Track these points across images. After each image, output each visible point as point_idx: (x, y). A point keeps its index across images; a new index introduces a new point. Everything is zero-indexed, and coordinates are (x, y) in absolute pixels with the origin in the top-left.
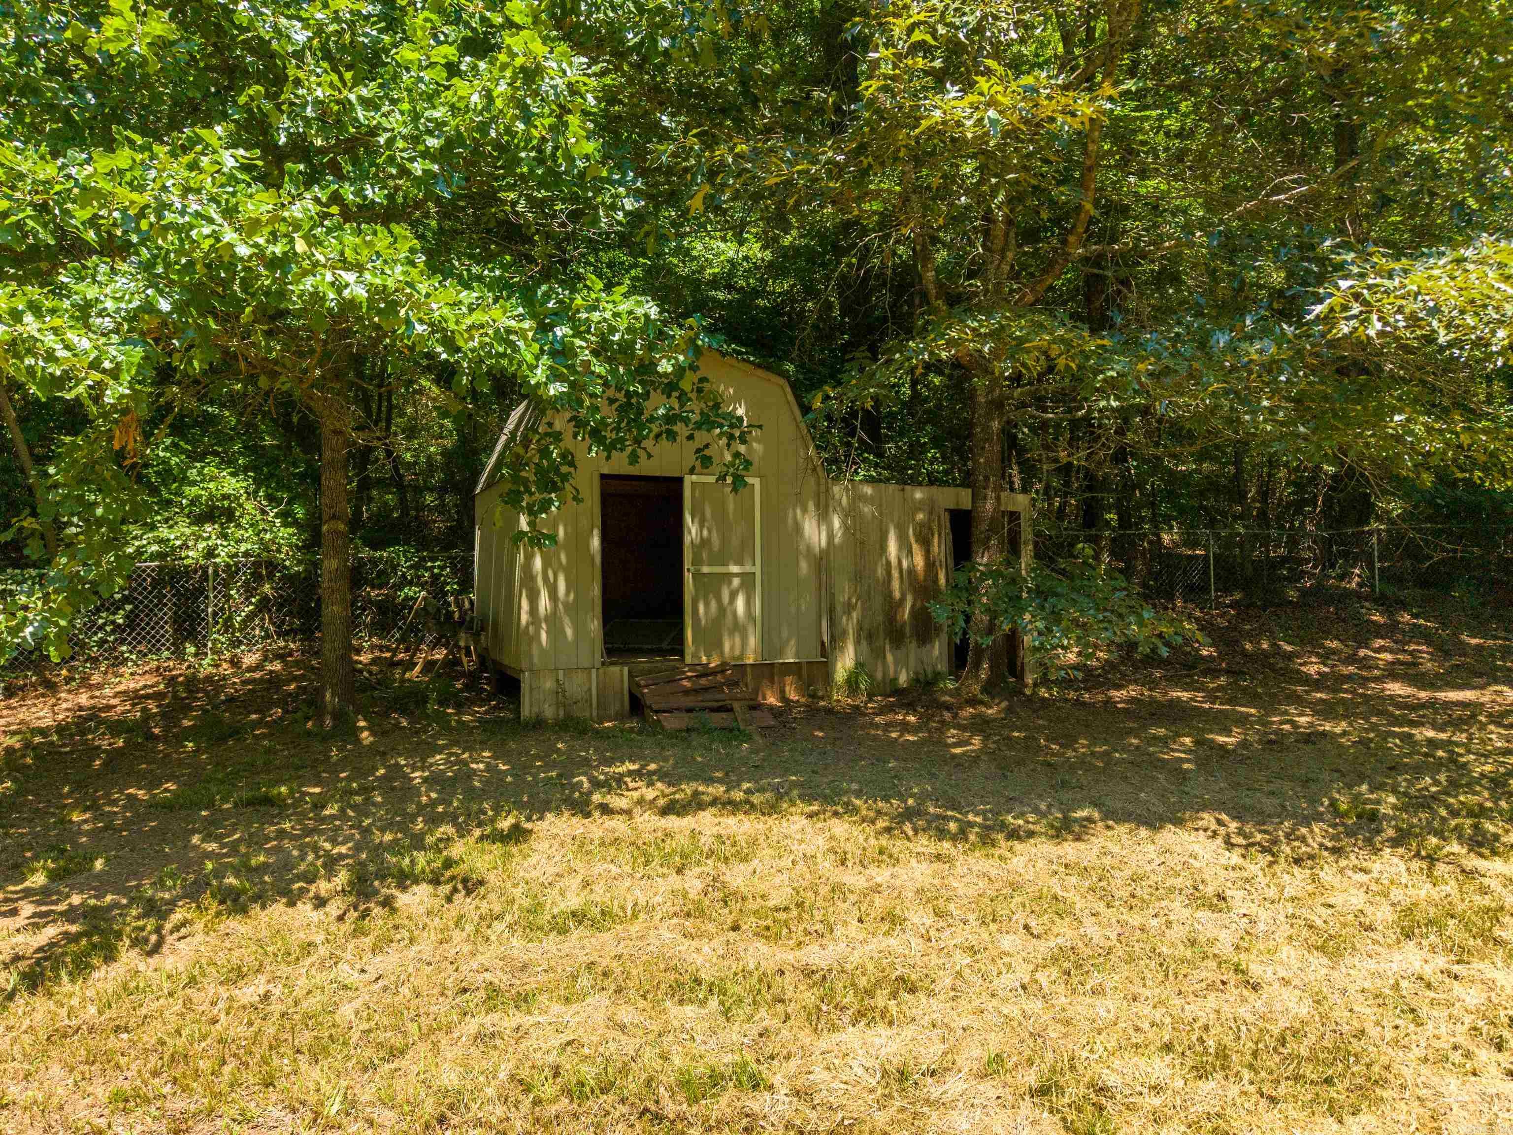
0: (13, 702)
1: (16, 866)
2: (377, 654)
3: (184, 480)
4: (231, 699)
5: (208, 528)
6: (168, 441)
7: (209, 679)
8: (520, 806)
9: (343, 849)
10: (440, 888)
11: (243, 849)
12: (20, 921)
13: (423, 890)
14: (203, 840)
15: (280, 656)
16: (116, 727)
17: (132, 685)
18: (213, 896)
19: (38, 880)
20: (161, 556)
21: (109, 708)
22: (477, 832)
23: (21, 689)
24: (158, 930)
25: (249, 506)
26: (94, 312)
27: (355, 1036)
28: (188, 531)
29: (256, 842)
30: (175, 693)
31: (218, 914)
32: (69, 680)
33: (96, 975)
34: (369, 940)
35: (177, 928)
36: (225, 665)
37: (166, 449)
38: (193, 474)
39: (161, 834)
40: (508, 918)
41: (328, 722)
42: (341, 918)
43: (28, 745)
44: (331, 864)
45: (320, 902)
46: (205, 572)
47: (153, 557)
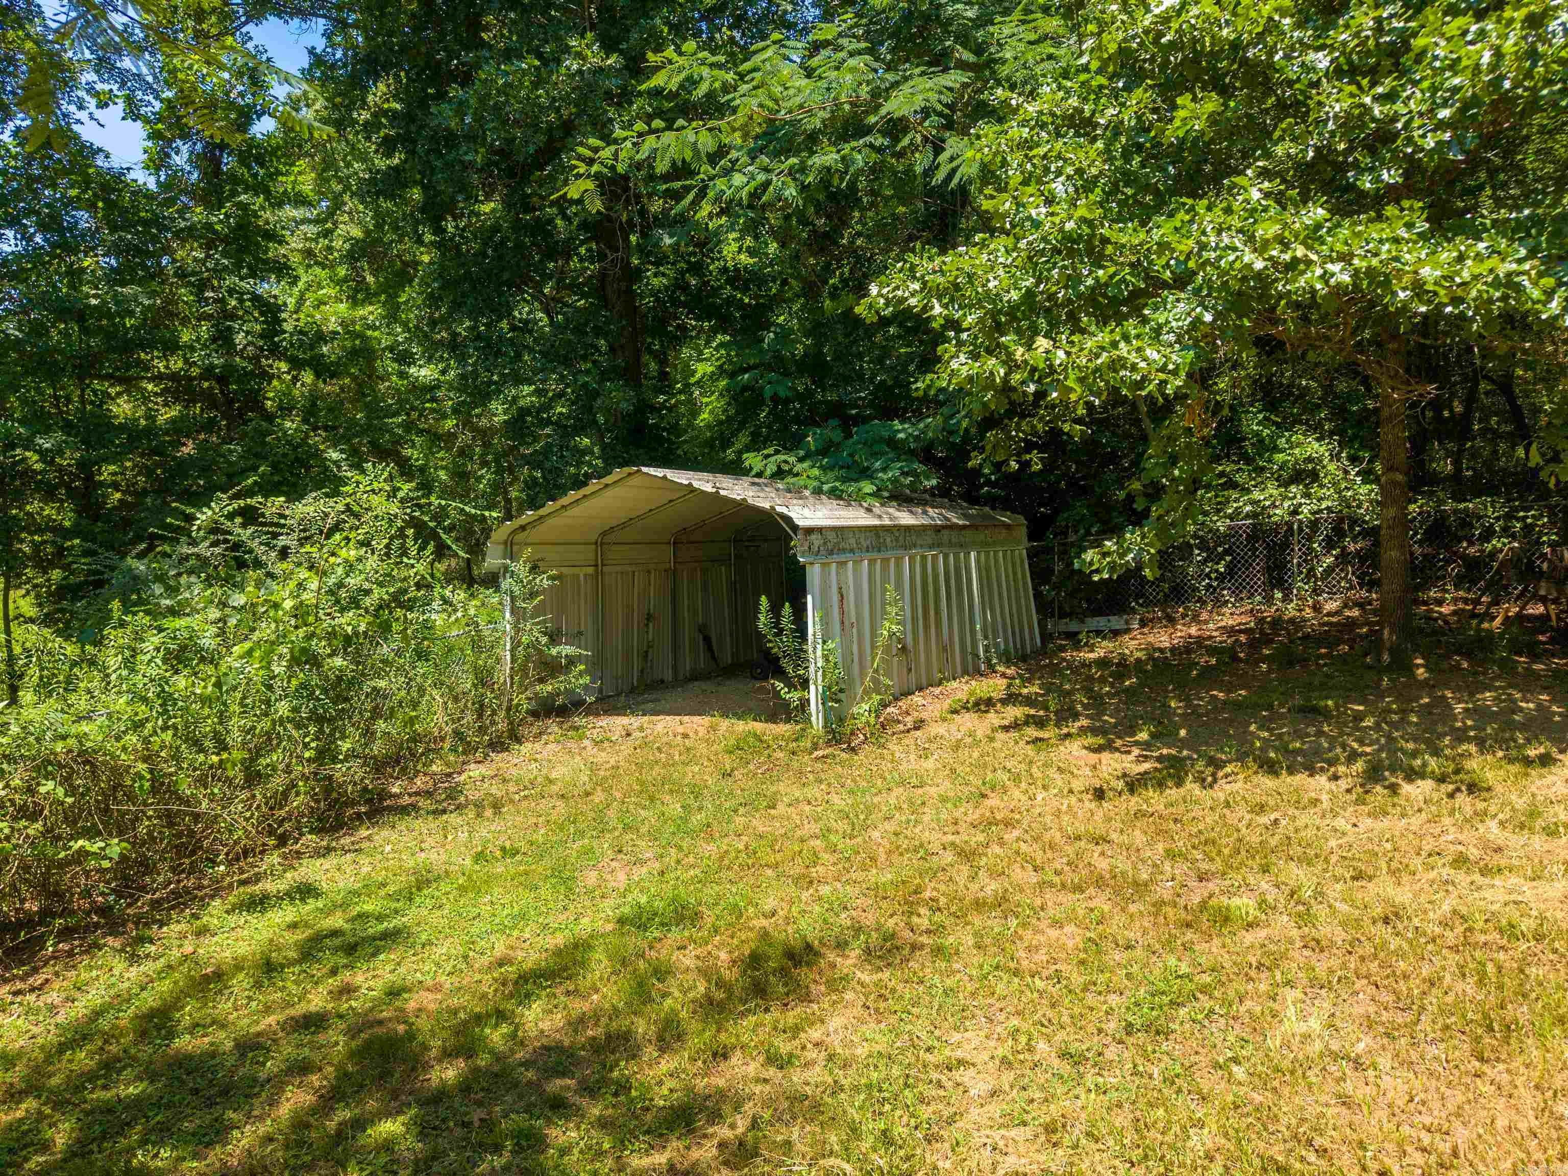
0: (1146, 630)
1: (1131, 727)
2: (1461, 606)
3: (1276, 449)
4: (1307, 637)
5: (1293, 489)
6: (1261, 416)
7: (1292, 621)
8: (1554, 741)
9: (1368, 749)
10: (1443, 786)
11: (1286, 738)
12: (1131, 757)
13: (1427, 785)
14: (1259, 729)
15: (1361, 605)
16: (1213, 651)
17: (1230, 622)
18: (1255, 760)
19: (1143, 736)
20: (1254, 515)
21: (1211, 637)
22: (1500, 754)
23: (1151, 621)
24: (1214, 775)
25: (1332, 467)
26: (1165, 329)
27: (1334, 859)
28: (1275, 492)
29: (1300, 735)
30: (1262, 630)
31: (1256, 773)
32: (1184, 616)
33: (1168, 791)
34: (1366, 809)
35: (1226, 776)
36: (1308, 610)
37: (1258, 424)
38: (1282, 442)
39: (1230, 722)
40: (1501, 816)
41: (1386, 657)
42: (1348, 791)
43: (1151, 658)
44: (1353, 756)
45: (1335, 778)
46: (1290, 528)
47: (1247, 516)
